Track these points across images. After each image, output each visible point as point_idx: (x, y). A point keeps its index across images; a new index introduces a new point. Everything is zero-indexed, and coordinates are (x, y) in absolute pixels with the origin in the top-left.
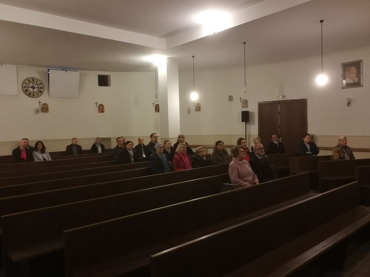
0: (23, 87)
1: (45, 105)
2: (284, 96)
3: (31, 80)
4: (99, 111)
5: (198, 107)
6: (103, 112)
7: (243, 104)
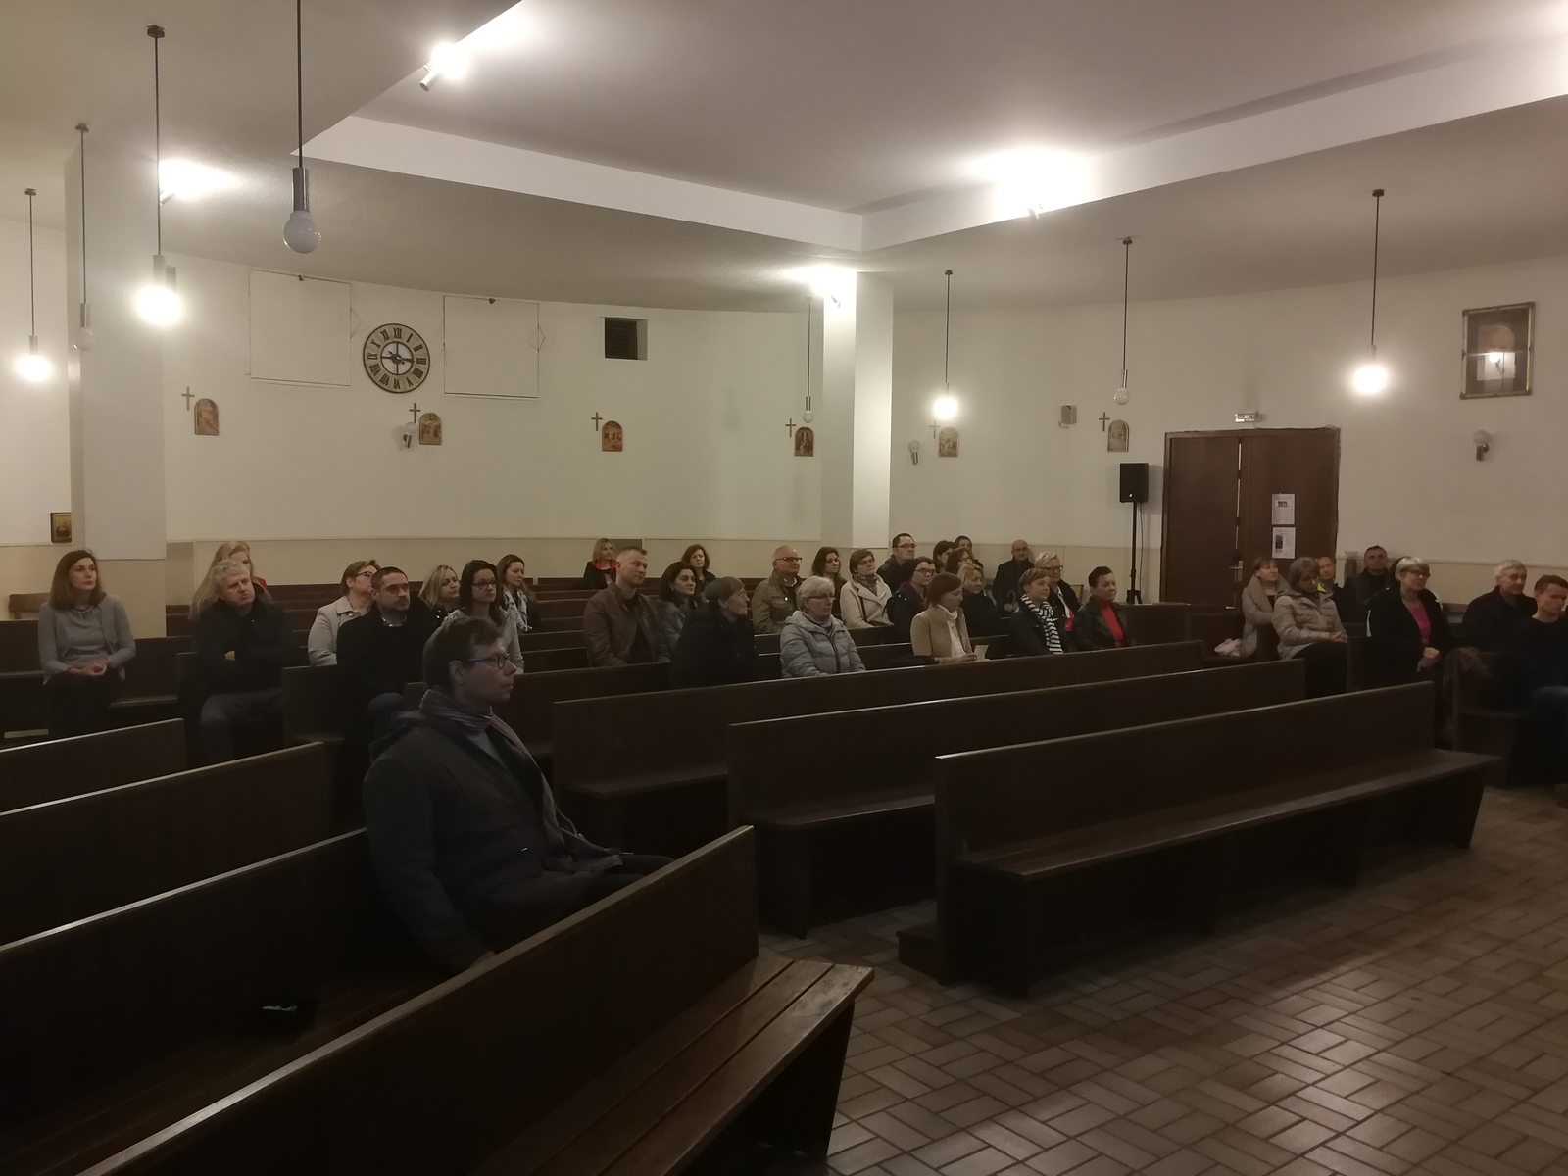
0: (366, 356)
1: (431, 420)
2: (1258, 416)
3: (391, 333)
4: (604, 444)
5: (948, 441)
6: (618, 448)
7: (1111, 435)
